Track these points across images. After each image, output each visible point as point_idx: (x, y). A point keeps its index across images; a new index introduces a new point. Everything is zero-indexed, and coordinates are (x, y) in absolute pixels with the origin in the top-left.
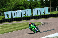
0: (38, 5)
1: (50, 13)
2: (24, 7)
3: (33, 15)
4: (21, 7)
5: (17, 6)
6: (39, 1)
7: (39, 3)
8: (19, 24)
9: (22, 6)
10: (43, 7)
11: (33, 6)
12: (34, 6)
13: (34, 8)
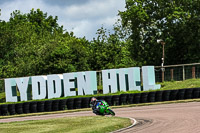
0: (121, 57)
1: (162, 86)
2: (73, 64)
3: (101, 91)
4: (61, 63)
5: (50, 59)
6: (123, 44)
7: (124, 50)
8: (52, 122)
9: (66, 58)
10: (137, 66)
11: (103, 59)
12: (108, 61)
13: (107, 68)
